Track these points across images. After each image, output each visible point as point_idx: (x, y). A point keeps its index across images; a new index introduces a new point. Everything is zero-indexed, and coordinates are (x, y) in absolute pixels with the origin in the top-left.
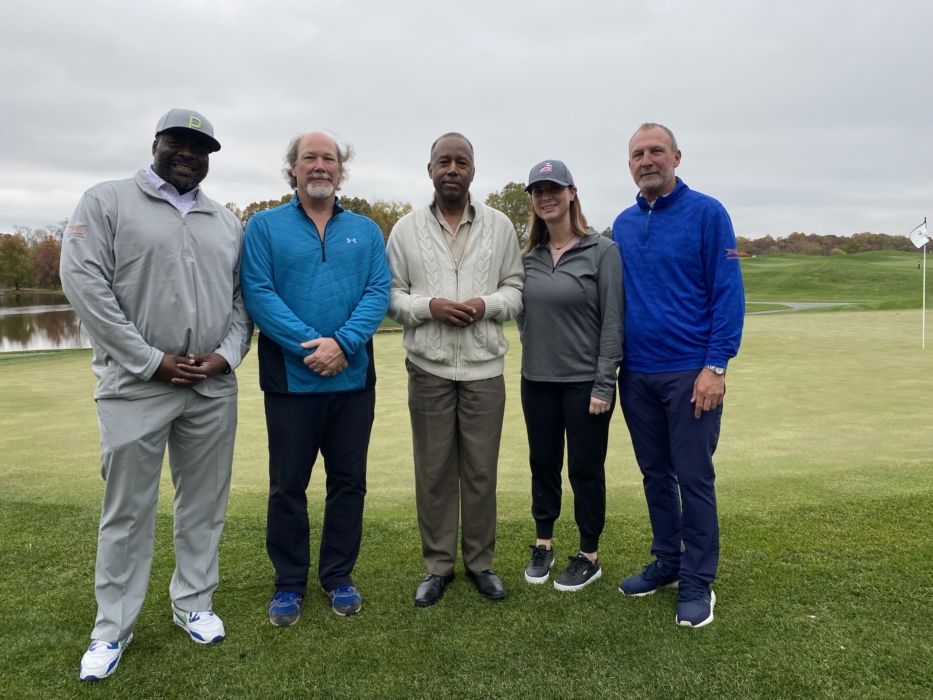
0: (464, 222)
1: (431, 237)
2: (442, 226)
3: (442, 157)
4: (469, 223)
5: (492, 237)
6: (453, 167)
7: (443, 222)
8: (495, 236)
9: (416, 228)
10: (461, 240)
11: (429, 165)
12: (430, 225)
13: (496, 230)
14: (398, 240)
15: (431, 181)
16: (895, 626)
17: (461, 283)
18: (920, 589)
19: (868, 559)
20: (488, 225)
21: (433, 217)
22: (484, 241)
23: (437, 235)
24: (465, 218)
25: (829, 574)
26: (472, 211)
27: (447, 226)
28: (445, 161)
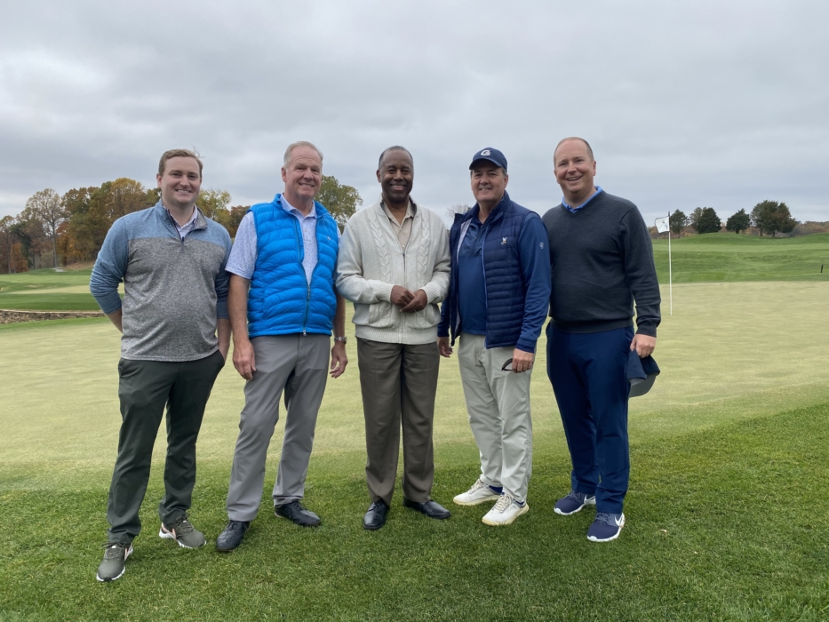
0: (408, 216)
1: (381, 228)
2: (390, 219)
3: (390, 167)
4: (412, 218)
5: (429, 229)
6: (399, 175)
7: (391, 216)
8: (432, 228)
9: (368, 221)
10: (407, 230)
11: (378, 172)
12: (380, 219)
13: (432, 225)
14: (353, 231)
15: (380, 184)
16: (727, 532)
17: (408, 264)
18: (735, 502)
19: (690, 482)
20: (425, 220)
21: (382, 211)
22: (424, 232)
23: (387, 226)
24: (409, 214)
25: (667, 497)
26: (414, 207)
27: (394, 219)
28: (393, 169)
